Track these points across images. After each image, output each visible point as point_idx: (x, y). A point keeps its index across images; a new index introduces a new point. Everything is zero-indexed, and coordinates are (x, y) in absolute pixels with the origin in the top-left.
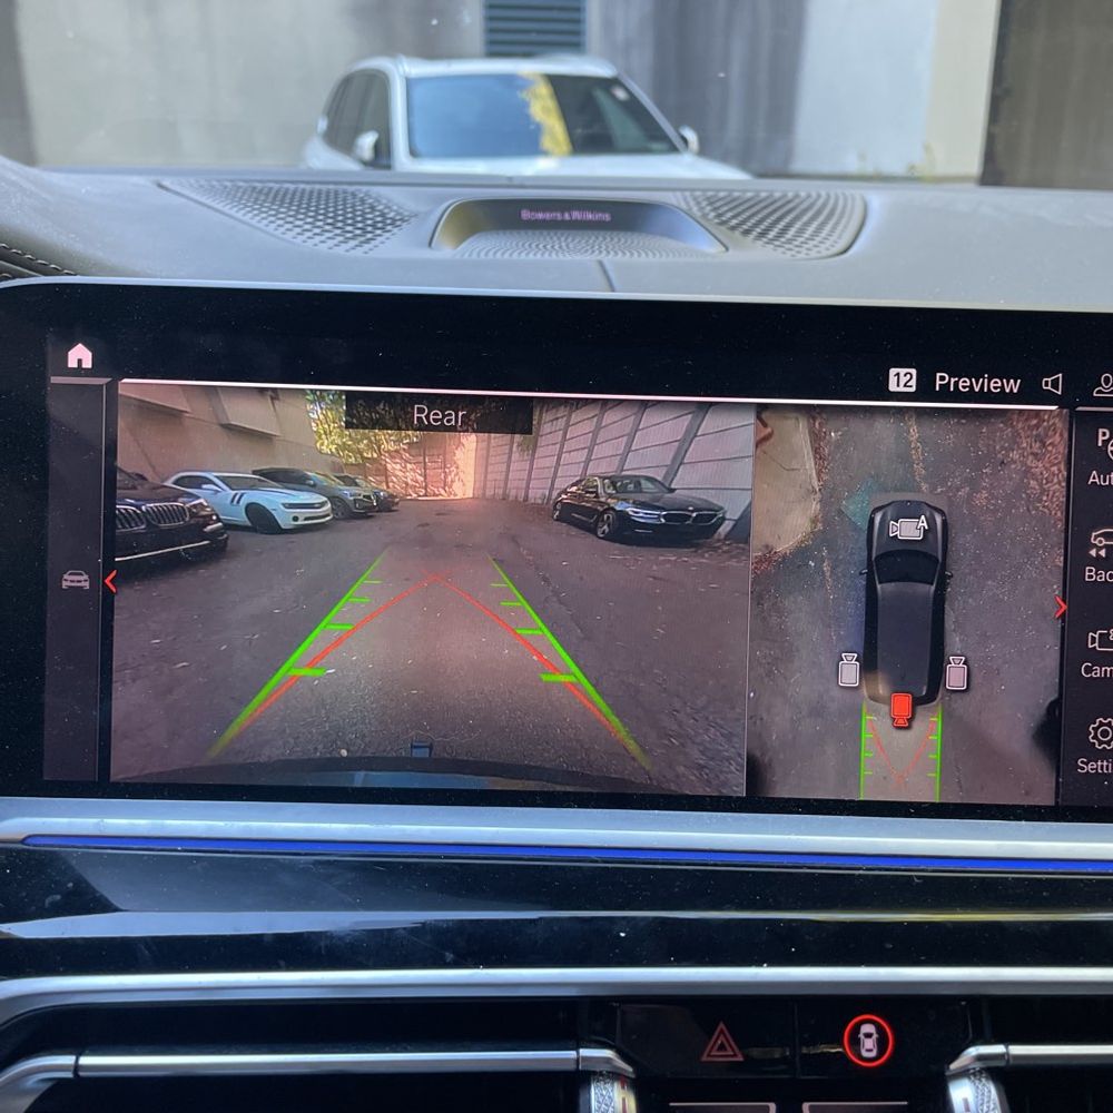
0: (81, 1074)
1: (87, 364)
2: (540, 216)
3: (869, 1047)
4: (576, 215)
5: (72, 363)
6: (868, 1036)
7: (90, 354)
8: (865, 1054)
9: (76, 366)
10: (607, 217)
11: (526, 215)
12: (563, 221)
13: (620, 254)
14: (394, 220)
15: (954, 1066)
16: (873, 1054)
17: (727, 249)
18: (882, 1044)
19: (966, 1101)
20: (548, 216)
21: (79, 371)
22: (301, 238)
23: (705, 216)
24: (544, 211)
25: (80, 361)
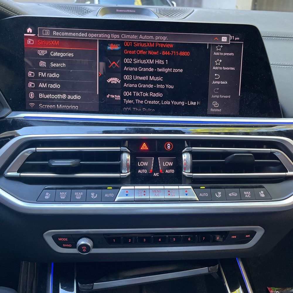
0: (37, 151)
1: (31, 32)
2: (120, 11)
3: (169, 147)
4: (128, 11)
5: (28, 32)
6: (169, 145)
7: (31, 30)
8: (168, 148)
9: (29, 32)
10: (135, 11)
11: (117, 11)
12: (125, 12)
13: (136, 18)
14: (89, 11)
15: (183, 151)
16: (169, 148)
17: (159, 18)
18: (171, 147)
19: (185, 159)
20: (122, 11)
22: (70, 14)
23: (157, 12)
24: (121, 10)
25: (30, 31)
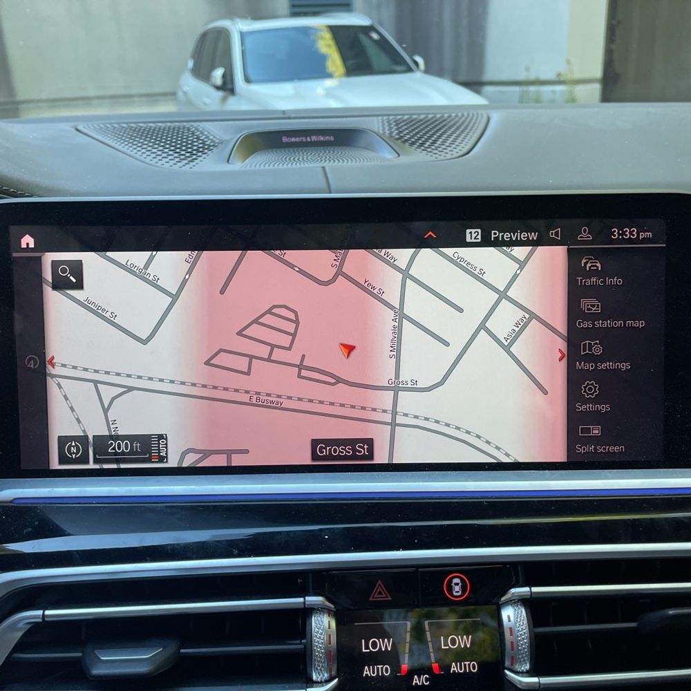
0: (46, 619)
1: (32, 245)
2: (293, 140)
3: (457, 590)
4: (314, 138)
5: (24, 246)
6: (457, 584)
7: (33, 240)
8: (455, 594)
9: (25, 247)
10: (332, 138)
11: (285, 139)
12: (307, 142)
13: (337, 161)
14: (209, 146)
15: (503, 599)
16: (459, 594)
17: (399, 155)
18: (464, 588)
19: (509, 617)
20: (298, 139)
21: (28, 249)
22: (155, 160)
23: (391, 136)
24: (295, 137)
25: (28, 244)
